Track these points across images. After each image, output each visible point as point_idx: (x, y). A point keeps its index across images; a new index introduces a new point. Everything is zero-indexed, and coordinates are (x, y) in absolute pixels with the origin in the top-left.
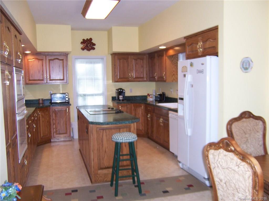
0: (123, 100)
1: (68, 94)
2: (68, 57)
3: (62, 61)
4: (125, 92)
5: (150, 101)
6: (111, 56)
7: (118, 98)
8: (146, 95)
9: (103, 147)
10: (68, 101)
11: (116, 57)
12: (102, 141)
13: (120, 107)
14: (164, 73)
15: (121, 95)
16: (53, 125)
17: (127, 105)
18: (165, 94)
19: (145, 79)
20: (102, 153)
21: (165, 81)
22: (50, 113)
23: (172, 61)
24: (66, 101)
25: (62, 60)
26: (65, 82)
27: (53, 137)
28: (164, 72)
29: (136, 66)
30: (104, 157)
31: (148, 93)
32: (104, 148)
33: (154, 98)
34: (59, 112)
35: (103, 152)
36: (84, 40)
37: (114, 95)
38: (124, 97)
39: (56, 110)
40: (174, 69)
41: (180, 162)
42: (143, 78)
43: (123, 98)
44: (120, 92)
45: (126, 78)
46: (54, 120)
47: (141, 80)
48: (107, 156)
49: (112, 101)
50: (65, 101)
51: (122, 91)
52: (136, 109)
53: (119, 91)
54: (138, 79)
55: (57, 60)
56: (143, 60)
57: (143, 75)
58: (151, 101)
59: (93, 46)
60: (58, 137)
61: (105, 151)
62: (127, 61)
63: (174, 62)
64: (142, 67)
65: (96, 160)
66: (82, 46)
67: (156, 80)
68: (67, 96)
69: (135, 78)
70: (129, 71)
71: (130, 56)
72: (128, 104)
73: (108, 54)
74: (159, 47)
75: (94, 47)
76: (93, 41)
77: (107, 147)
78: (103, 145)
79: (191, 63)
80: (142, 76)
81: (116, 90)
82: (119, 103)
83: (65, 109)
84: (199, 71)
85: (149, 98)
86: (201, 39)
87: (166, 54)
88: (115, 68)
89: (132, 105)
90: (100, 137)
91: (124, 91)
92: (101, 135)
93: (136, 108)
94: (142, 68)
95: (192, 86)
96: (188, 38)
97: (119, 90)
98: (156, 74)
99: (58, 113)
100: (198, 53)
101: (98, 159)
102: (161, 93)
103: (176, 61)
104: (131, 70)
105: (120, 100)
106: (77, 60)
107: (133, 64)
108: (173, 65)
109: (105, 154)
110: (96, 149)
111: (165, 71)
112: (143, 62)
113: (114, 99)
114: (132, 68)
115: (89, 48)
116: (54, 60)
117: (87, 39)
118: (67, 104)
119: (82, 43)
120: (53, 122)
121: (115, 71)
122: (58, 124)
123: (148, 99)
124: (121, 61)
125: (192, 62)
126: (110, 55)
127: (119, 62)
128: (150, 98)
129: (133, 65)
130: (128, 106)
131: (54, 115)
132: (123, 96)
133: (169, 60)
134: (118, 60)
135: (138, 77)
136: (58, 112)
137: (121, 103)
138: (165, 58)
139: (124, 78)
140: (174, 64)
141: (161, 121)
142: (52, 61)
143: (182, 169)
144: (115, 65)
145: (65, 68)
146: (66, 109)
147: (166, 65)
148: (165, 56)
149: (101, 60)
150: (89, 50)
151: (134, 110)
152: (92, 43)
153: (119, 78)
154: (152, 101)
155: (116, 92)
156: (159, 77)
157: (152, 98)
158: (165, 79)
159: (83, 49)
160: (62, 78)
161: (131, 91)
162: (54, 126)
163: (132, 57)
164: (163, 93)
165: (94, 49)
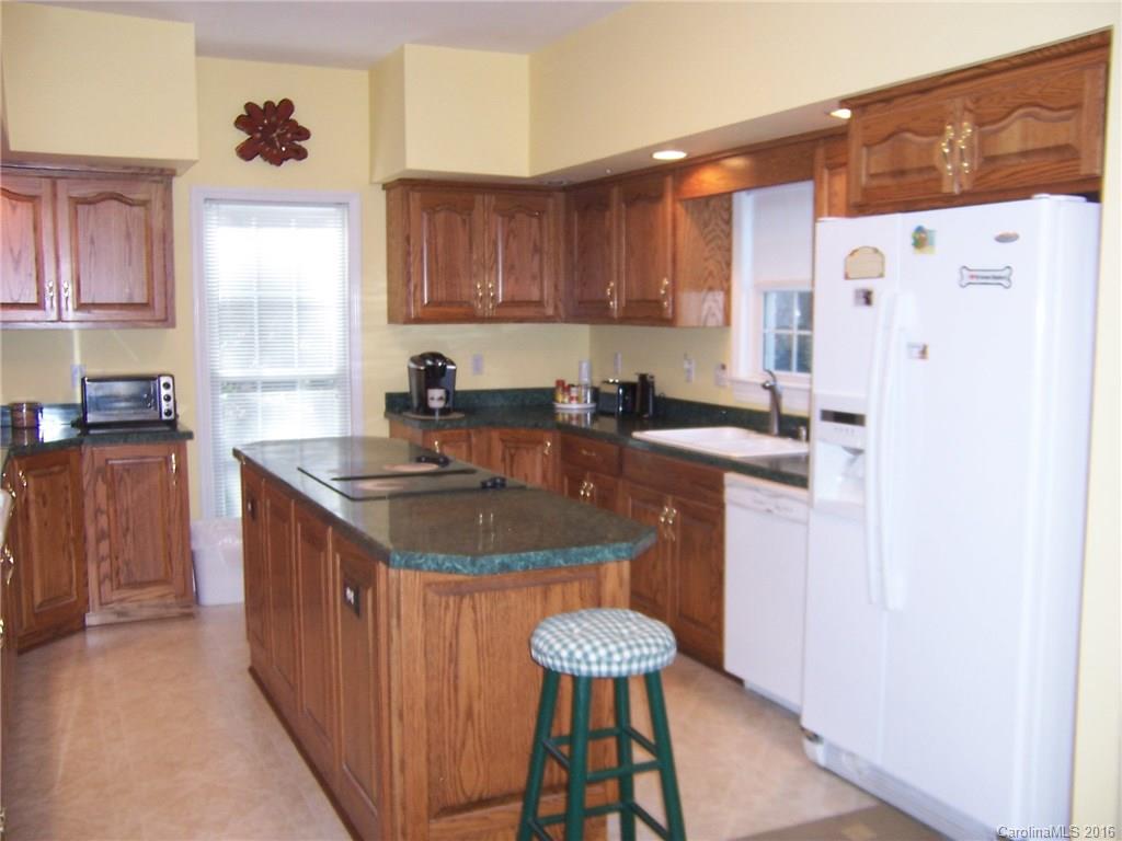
0: (444, 411)
1: (172, 377)
2: (171, 191)
3: (142, 208)
4: (455, 370)
5: (570, 417)
6: (384, 193)
7: (424, 399)
8: (551, 384)
9: (456, 689)
10: (172, 417)
11: (415, 197)
12: (454, 660)
13: (436, 443)
14: (666, 282)
15: (437, 386)
16: (98, 541)
17: (469, 436)
18: (653, 383)
19: (550, 311)
20: (450, 720)
21: (670, 322)
22: (80, 481)
23: (706, 225)
24: (164, 417)
25: (144, 203)
26: (157, 318)
27: (97, 606)
28: (665, 276)
29: (506, 247)
30: (463, 744)
31: (560, 378)
32: (463, 694)
33: (589, 401)
34: (128, 470)
35: (457, 716)
36: (250, 107)
37: (402, 384)
38: (451, 396)
39: (112, 465)
40: (711, 265)
41: (815, 738)
42: (540, 303)
43: (447, 400)
44: (432, 370)
45: (461, 304)
46: (102, 513)
47: (531, 312)
48: (480, 737)
49: (386, 416)
50: (158, 418)
51: (444, 367)
52: (512, 456)
53: (428, 369)
54: (515, 310)
55: (115, 203)
56: (540, 218)
57: (542, 290)
58: (575, 413)
59: (297, 143)
60: (121, 600)
61: (469, 714)
62: (464, 221)
63: (714, 230)
64: (537, 250)
65: (418, 764)
66: (242, 137)
67: (615, 315)
68: (170, 392)
69: (505, 304)
70: (475, 268)
71: (479, 198)
72: (472, 432)
73: (371, 183)
74: (651, 155)
75: (303, 144)
76: (300, 117)
77: (480, 687)
78: (456, 677)
79: (920, 230)
80: (535, 296)
81: (413, 360)
82: (428, 427)
83: (160, 459)
84: (972, 277)
85: (566, 400)
86: (966, 109)
87: (677, 190)
88: (408, 254)
89: (495, 435)
90: (444, 638)
91: (453, 367)
92: (448, 625)
93: (513, 451)
94: (537, 258)
95: (923, 353)
96: (865, 106)
97: (425, 364)
98: (612, 284)
99: (122, 477)
100: (939, 180)
101: (428, 759)
102: (635, 379)
103: (724, 227)
104: (484, 267)
105: (431, 411)
106: (214, 206)
107: (493, 236)
108: (707, 244)
109: (470, 728)
110: (421, 704)
111: (669, 271)
112: (541, 228)
113: (396, 404)
114: (487, 256)
115: (275, 152)
116: (98, 201)
117: (269, 104)
118: (167, 428)
119: (241, 123)
120: (96, 525)
121: (407, 265)
122: (125, 536)
123: (558, 405)
124: (440, 217)
125: (927, 226)
126: (380, 187)
127: (429, 220)
128: (571, 399)
129: (495, 244)
130: (474, 440)
131: (102, 489)
132: (447, 393)
133: (689, 220)
134: (425, 215)
135: (517, 299)
136: (125, 474)
137: (439, 428)
138: (669, 209)
139: (451, 303)
140: (710, 241)
141: (671, 522)
142: (87, 207)
143: (826, 770)
144: (408, 239)
145: (155, 248)
146: (167, 460)
147: (675, 245)
148: (674, 201)
149: (332, 210)
150: (277, 160)
151: (504, 460)
152: (294, 123)
153: (426, 302)
154: (578, 417)
155: (409, 368)
156: (628, 302)
157: (578, 399)
158: (670, 311)
159: (246, 152)
160: (139, 298)
161: (478, 367)
162: (104, 547)
163: (491, 200)
164: (643, 377)
165: (301, 154)
